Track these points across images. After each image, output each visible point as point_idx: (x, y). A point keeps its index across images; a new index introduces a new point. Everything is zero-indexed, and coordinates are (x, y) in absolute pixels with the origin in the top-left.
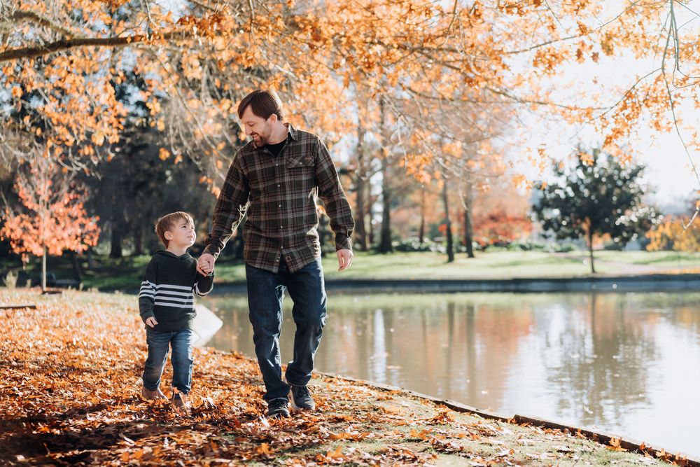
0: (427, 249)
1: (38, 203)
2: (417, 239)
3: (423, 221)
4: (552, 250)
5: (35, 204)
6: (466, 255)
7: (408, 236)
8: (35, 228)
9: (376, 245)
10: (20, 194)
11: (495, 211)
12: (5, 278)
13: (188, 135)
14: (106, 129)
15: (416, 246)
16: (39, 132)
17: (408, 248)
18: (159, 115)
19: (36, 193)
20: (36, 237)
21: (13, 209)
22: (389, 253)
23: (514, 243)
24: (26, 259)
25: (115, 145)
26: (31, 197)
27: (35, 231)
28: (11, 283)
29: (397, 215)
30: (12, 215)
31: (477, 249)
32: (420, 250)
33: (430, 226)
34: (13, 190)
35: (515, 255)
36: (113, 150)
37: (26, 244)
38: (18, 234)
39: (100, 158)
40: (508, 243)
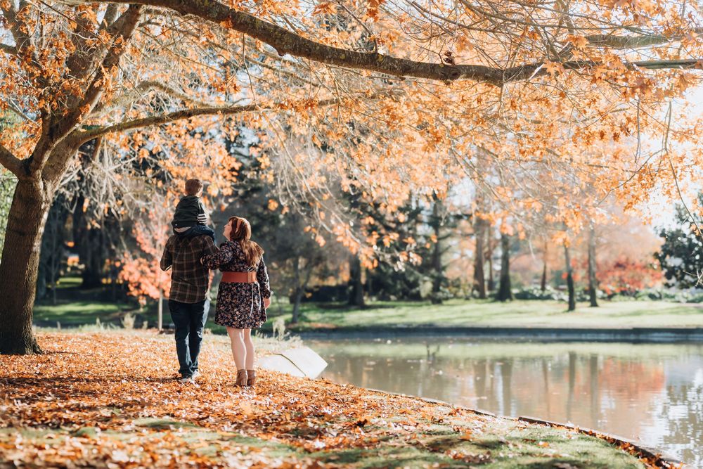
0: (549, 297)
1: (155, 247)
2: (539, 287)
3: (545, 267)
4: (683, 300)
5: (153, 249)
6: (589, 304)
7: (530, 283)
8: (152, 271)
9: (495, 292)
10: (138, 239)
11: (623, 259)
12: (123, 319)
13: (294, 188)
14: (221, 181)
15: (537, 293)
16: (160, 184)
17: (529, 296)
18: (269, 168)
19: (153, 238)
20: (153, 280)
21: (132, 252)
22: (508, 300)
23: (643, 291)
24: (143, 301)
25: (228, 197)
26: (149, 242)
27: (152, 275)
28: (128, 324)
29: (516, 261)
30: (131, 259)
31: (603, 298)
32: (541, 298)
33: (552, 272)
34: (132, 235)
35: (644, 304)
36: (226, 201)
37: (143, 287)
38: (135, 277)
39: (215, 208)
40: (637, 292)
